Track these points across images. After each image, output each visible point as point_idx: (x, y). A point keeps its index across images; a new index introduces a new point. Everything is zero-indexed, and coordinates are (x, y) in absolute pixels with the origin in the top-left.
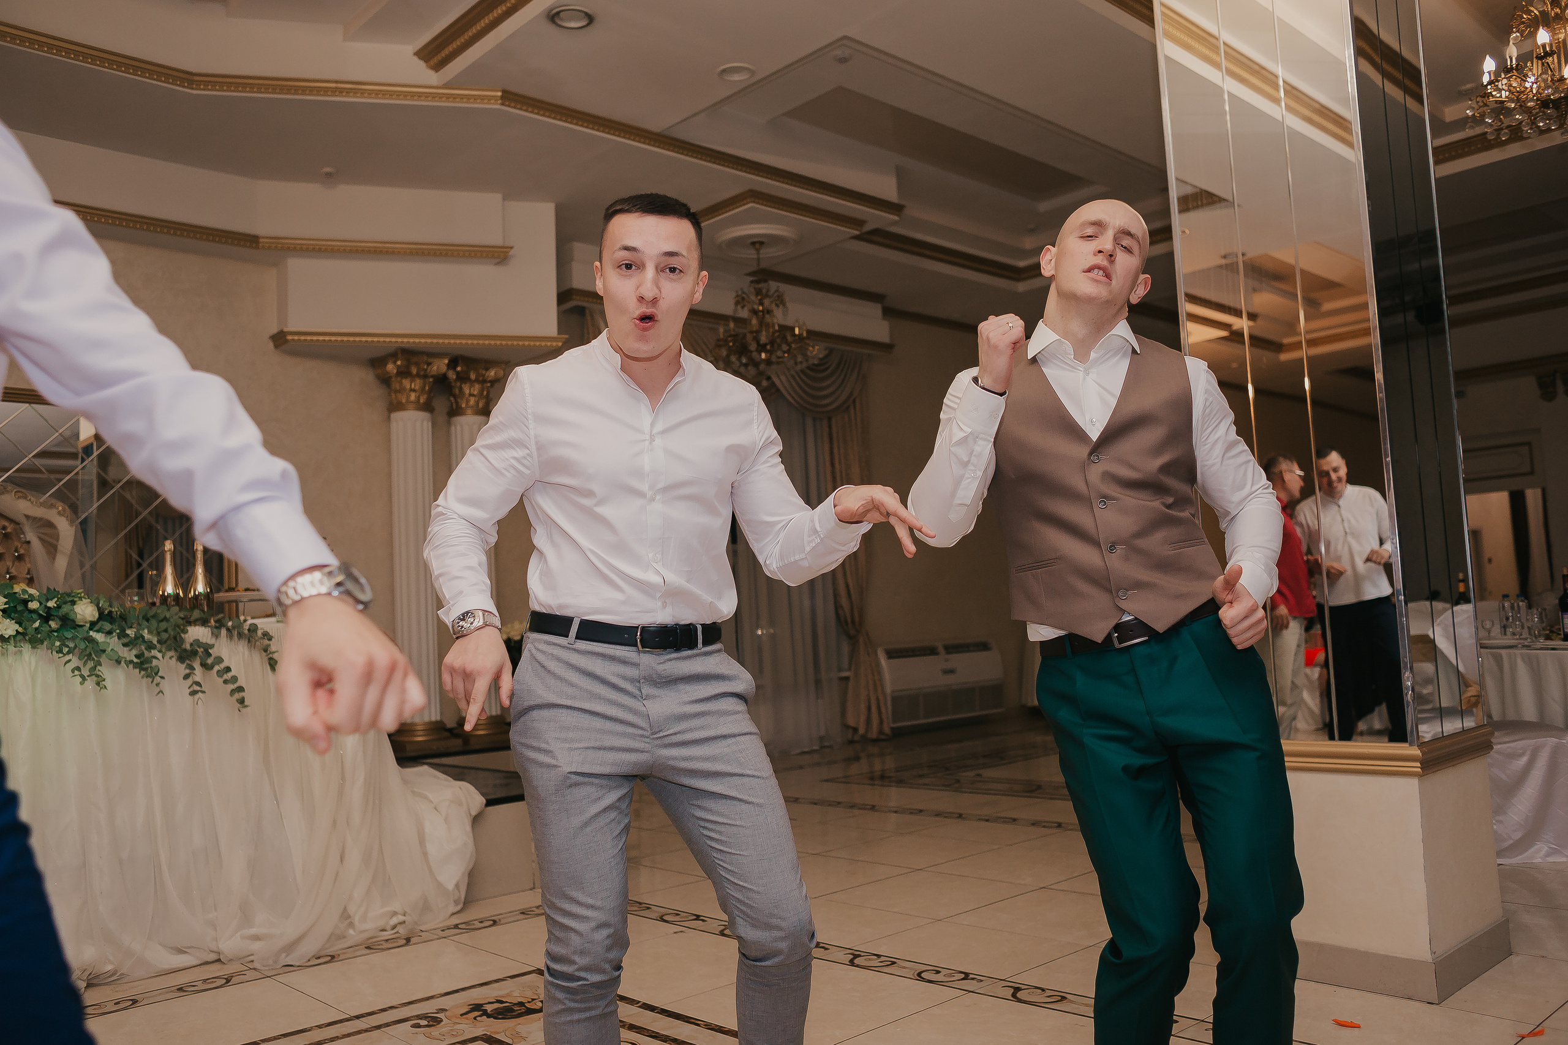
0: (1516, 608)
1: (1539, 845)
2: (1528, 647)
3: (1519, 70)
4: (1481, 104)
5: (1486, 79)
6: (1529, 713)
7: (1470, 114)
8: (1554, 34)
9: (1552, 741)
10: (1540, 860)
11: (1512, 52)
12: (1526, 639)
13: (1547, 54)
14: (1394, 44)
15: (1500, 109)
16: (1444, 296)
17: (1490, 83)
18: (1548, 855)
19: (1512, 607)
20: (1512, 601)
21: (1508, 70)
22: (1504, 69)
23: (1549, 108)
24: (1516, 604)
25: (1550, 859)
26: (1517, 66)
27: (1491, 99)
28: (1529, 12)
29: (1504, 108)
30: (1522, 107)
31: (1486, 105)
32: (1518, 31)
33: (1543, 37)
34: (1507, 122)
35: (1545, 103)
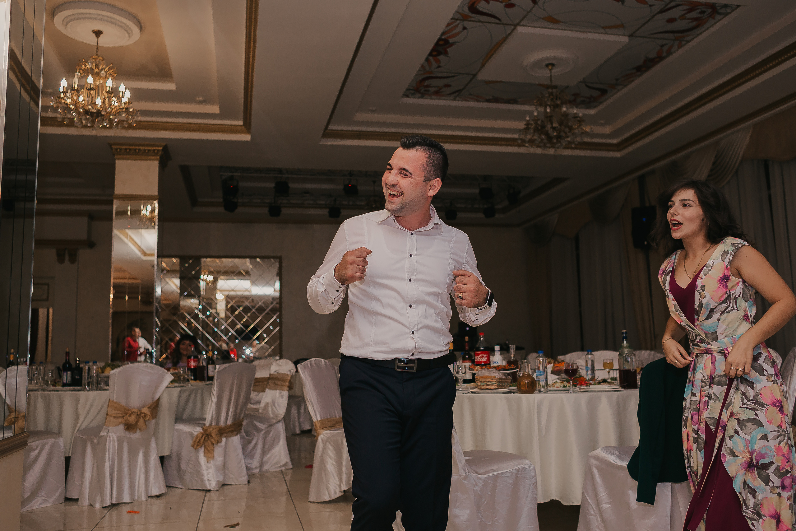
0: (39, 369)
1: (37, 499)
2: (44, 390)
3: (78, 91)
4: (58, 101)
5: (61, 89)
6: (41, 426)
7: (52, 104)
8: (95, 81)
9: (51, 441)
10: (37, 507)
11: (76, 82)
12: (42, 386)
13: (91, 89)
14: (29, 72)
15: (66, 108)
16: (36, 198)
17: (63, 92)
18: (41, 504)
19: (37, 369)
20: (37, 366)
21: (73, 89)
22: (70, 88)
23: (88, 115)
24: (39, 368)
25: (42, 506)
26: (77, 89)
27: (62, 100)
28: (85, 66)
29: (67, 107)
30: (76, 110)
31: (60, 102)
32: (79, 72)
33: (90, 80)
34: (69, 116)
35: (87, 112)
